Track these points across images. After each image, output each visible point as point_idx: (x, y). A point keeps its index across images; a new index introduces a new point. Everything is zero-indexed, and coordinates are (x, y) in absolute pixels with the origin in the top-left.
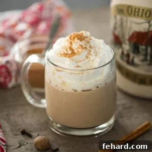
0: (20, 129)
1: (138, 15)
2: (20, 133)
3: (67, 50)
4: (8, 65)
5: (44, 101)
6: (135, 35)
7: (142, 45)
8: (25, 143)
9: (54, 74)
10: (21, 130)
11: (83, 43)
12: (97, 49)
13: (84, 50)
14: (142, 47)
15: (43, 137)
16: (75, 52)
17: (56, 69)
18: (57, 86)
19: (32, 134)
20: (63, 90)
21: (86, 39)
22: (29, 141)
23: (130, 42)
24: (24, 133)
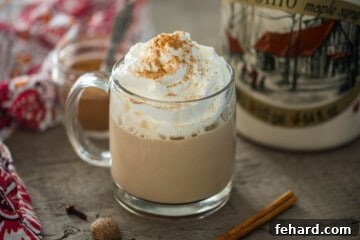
0: (64, 205)
1: (274, 4)
2: (65, 212)
3: (150, 64)
4: (40, 90)
5: (107, 155)
6: (268, 39)
7: (279, 56)
8: (75, 230)
9: (127, 108)
10: (68, 207)
11: (179, 52)
12: (203, 64)
13: (181, 66)
14: (280, 60)
15: (108, 219)
16: (165, 68)
17: (131, 100)
18: (131, 130)
19: (87, 214)
20: (142, 136)
21: (184, 46)
22: (83, 226)
23: (258, 51)
24: (72, 211)
